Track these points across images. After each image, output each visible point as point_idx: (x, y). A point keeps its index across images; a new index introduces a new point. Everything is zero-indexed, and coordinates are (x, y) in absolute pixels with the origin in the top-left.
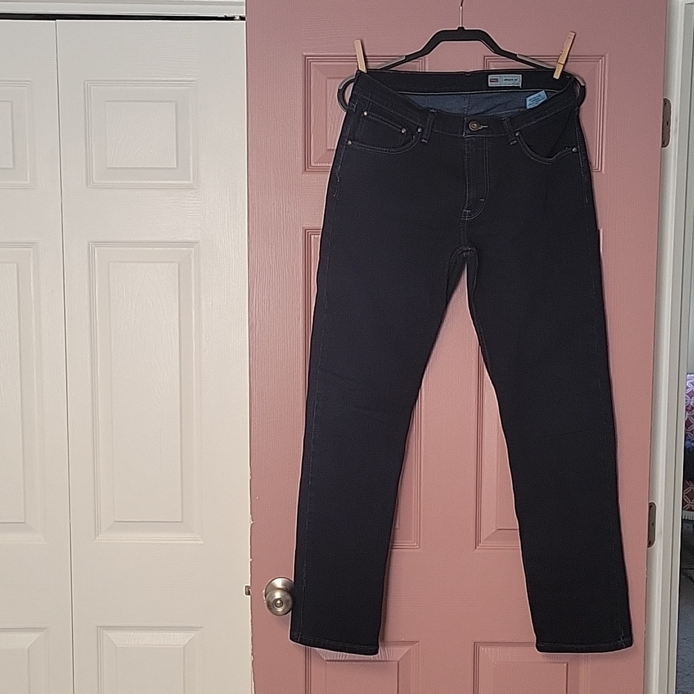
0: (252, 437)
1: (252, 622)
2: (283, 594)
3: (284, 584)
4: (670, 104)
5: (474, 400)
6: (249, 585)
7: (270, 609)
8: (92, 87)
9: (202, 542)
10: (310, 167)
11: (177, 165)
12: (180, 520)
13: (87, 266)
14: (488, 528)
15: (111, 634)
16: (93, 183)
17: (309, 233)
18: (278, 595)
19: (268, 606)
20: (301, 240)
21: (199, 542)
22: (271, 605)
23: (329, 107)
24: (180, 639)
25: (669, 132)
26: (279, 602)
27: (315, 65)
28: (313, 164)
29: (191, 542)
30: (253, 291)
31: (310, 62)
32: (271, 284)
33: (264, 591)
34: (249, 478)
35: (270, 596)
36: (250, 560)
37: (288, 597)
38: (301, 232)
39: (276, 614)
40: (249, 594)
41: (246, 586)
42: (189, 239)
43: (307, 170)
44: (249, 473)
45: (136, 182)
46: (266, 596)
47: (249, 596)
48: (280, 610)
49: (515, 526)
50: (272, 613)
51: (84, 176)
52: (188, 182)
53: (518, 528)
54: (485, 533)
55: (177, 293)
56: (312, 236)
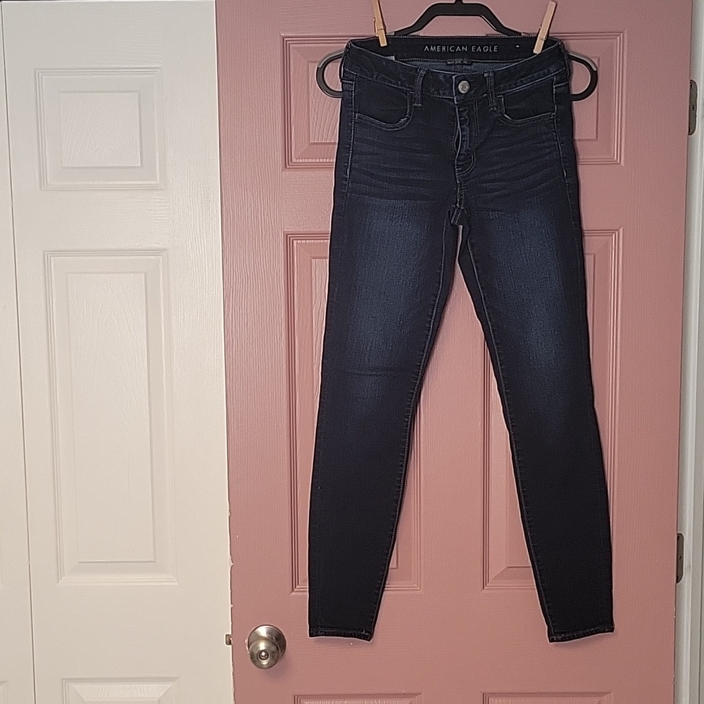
0: (230, 469)
1: (233, 675)
2: (268, 645)
3: (268, 633)
4: (696, 86)
5: (480, 423)
6: (230, 633)
7: (254, 662)
8: (44, 77)
9: (177, 584)
10: (290, 164)
11: (141, 164)
12: (153, 560)
13: (42, 278)
14: (496, 567)
15: (78, 687)
16: (47, 184)
17: (291, 239)
18: (262, 646)
19: (252, 658)
20: (282, 247)
21: (174, 584)
22: (255, 657)
23: (311, 95)
24: (154, 691)
25: (696, 117)
26: (263, 654)
27: (294, 48)
28: (294, 160)
29: (165, 584)
30: (229, 305)
31: (289, 44)
32: (249, 297)
33: (246, 641)
34: (228, 514)
35: (254, 646)
36: (230, 606)
37: (274, 648)
38: (282, 238)
39: (261, 667)
40: (230, 644)
41: (226, 635)
42: (157, 246)
43: (288, 167)
44: (228, 508)
45: (96, 183)
46: (249, 647)
47: (230, 646)
48: (265, 663)
49: (527, 563)
50: (257, 666)
51: (37, 177)
52: (154, 182)
53: (531, 565)
54: (494, 571)
55: (144, 306)
56: (295, 242)
